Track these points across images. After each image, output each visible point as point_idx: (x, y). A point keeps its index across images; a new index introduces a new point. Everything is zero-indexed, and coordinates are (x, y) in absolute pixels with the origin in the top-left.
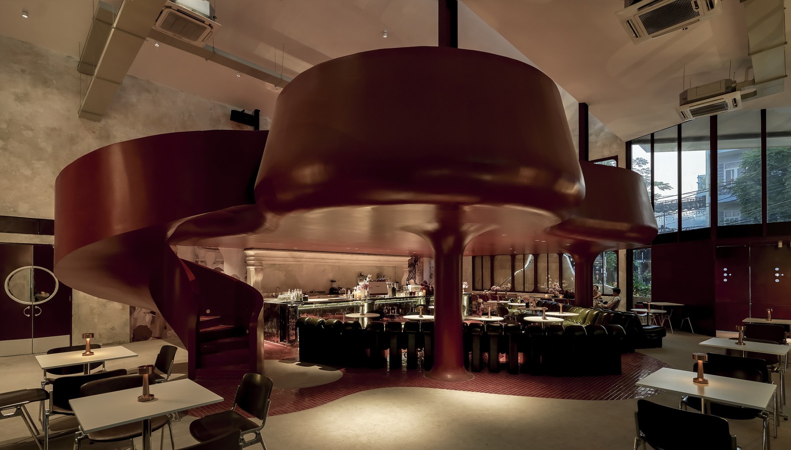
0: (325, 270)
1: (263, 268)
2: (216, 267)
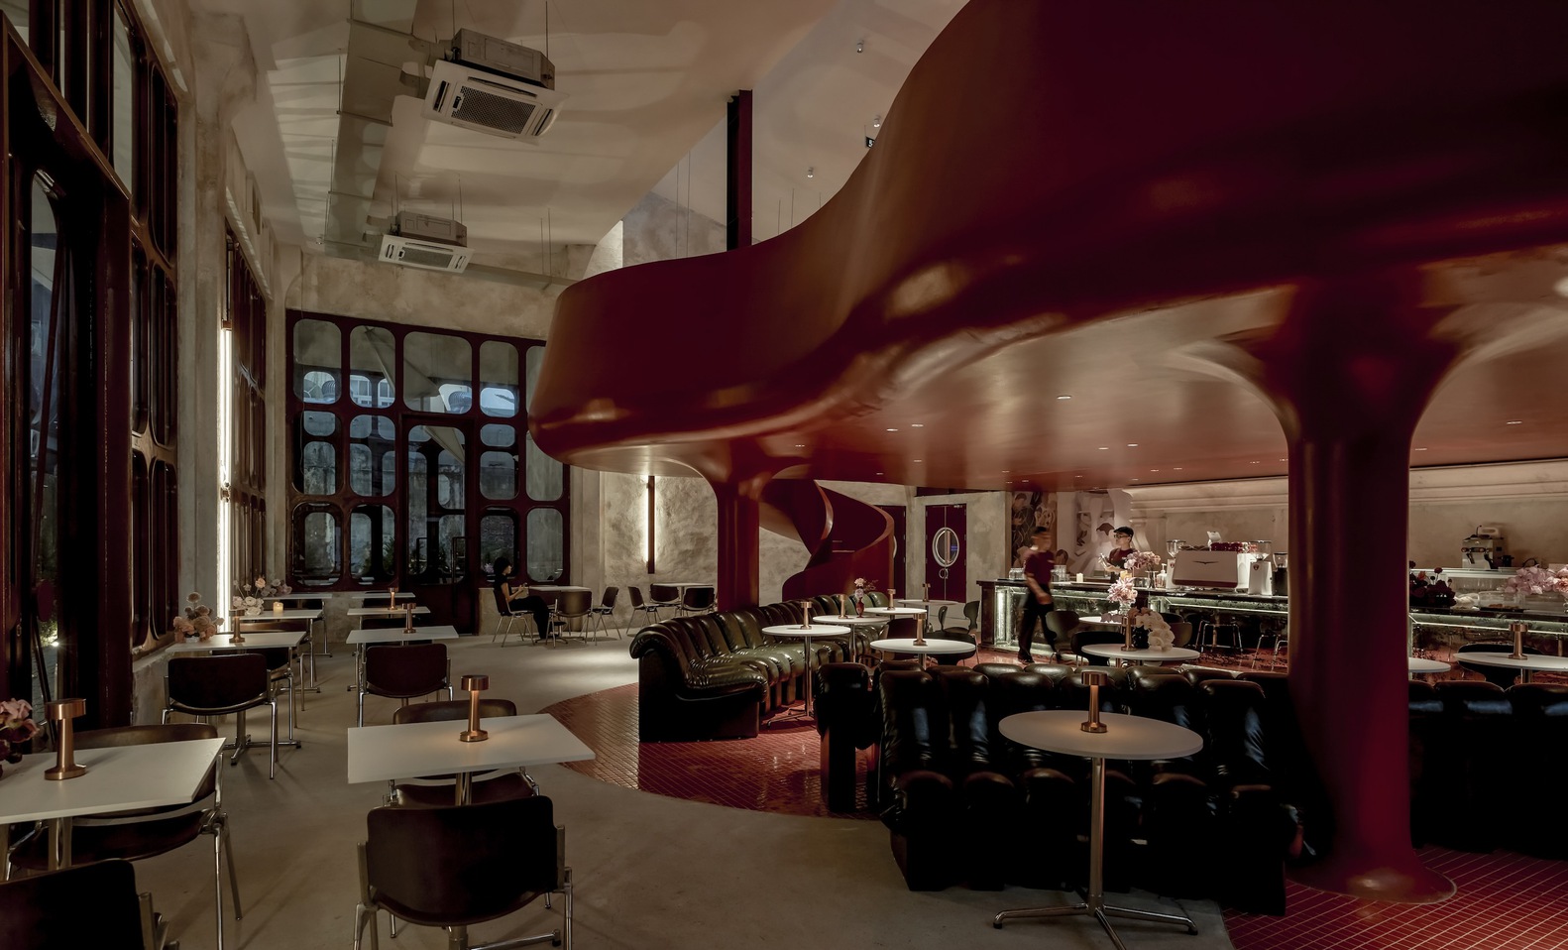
1: (1146, 521)
2: (1103, 521)
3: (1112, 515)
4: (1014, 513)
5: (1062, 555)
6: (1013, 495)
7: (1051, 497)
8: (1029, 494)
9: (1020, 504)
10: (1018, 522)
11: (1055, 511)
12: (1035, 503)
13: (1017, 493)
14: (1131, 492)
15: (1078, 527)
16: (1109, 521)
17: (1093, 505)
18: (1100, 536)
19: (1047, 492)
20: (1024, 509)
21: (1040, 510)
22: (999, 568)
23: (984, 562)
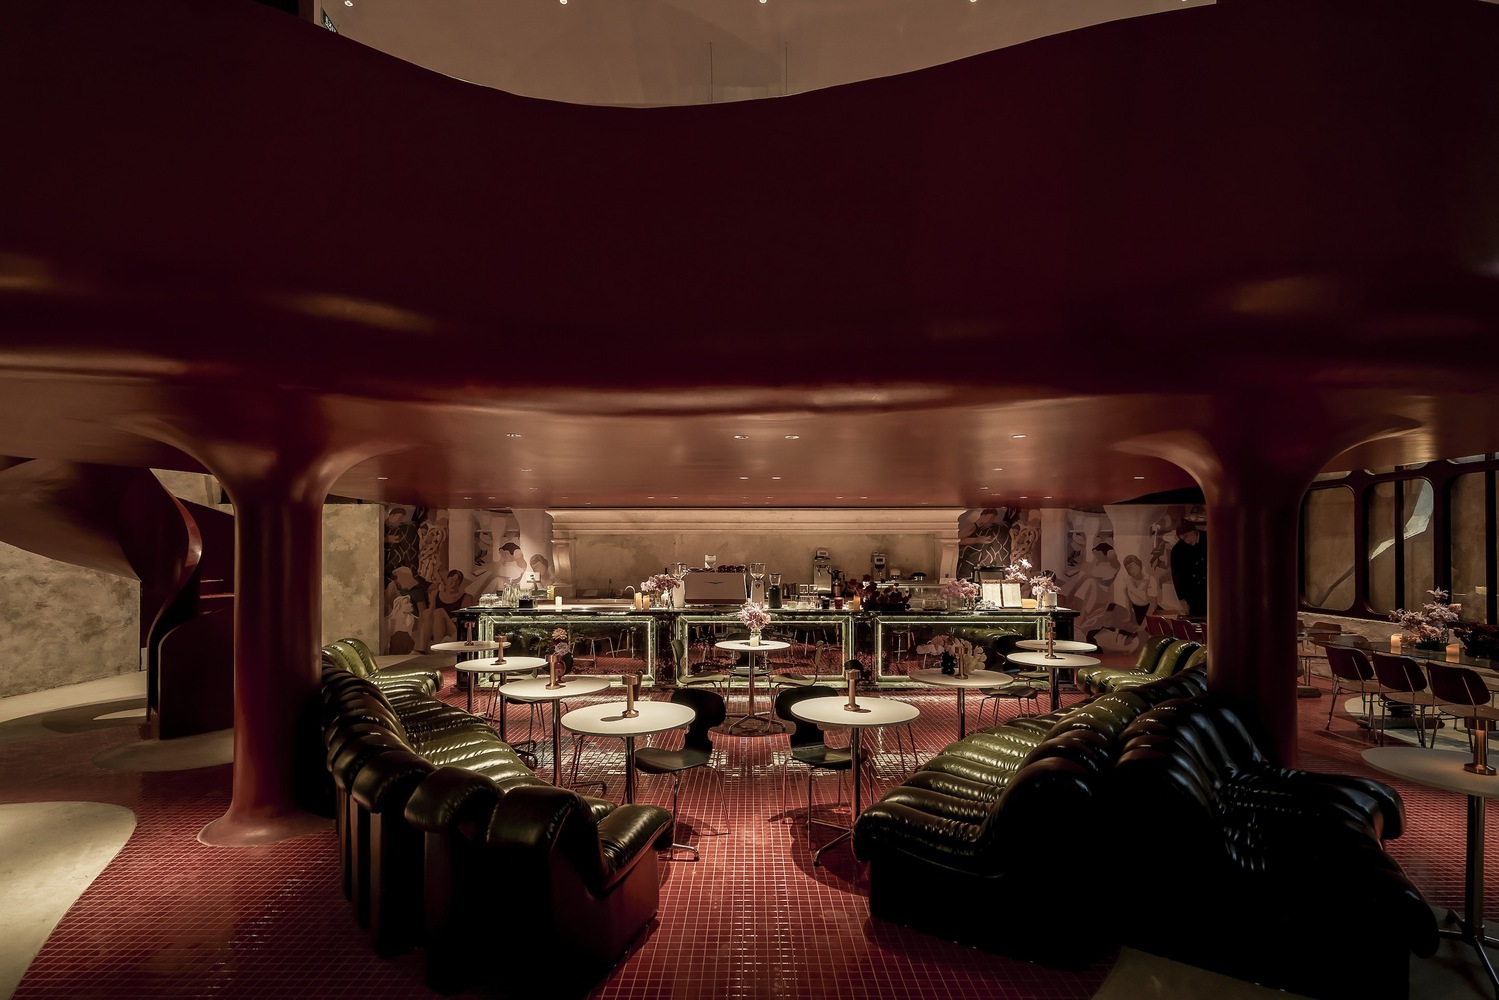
0: (726, 545)
1: (569, 542)
2: (507, 541)
3: (518, 535)
4: (387, 530)
5: (456, 576)
6: (387, 508)
7: (440, 514)
8: (410, 509)
9: (395, 520)
10: (393, 539)
11: (447, 529)
12: (418, 520)
13: (394, 506)
14: (553, 514)
15: (476, 546)
16: (514, 540)
17: (496, 525)
18: (503, 555)
19: (435, 508)
20: (403, 527)
21: (426, 527)
22: (370, 593)
23: (347, 585)
